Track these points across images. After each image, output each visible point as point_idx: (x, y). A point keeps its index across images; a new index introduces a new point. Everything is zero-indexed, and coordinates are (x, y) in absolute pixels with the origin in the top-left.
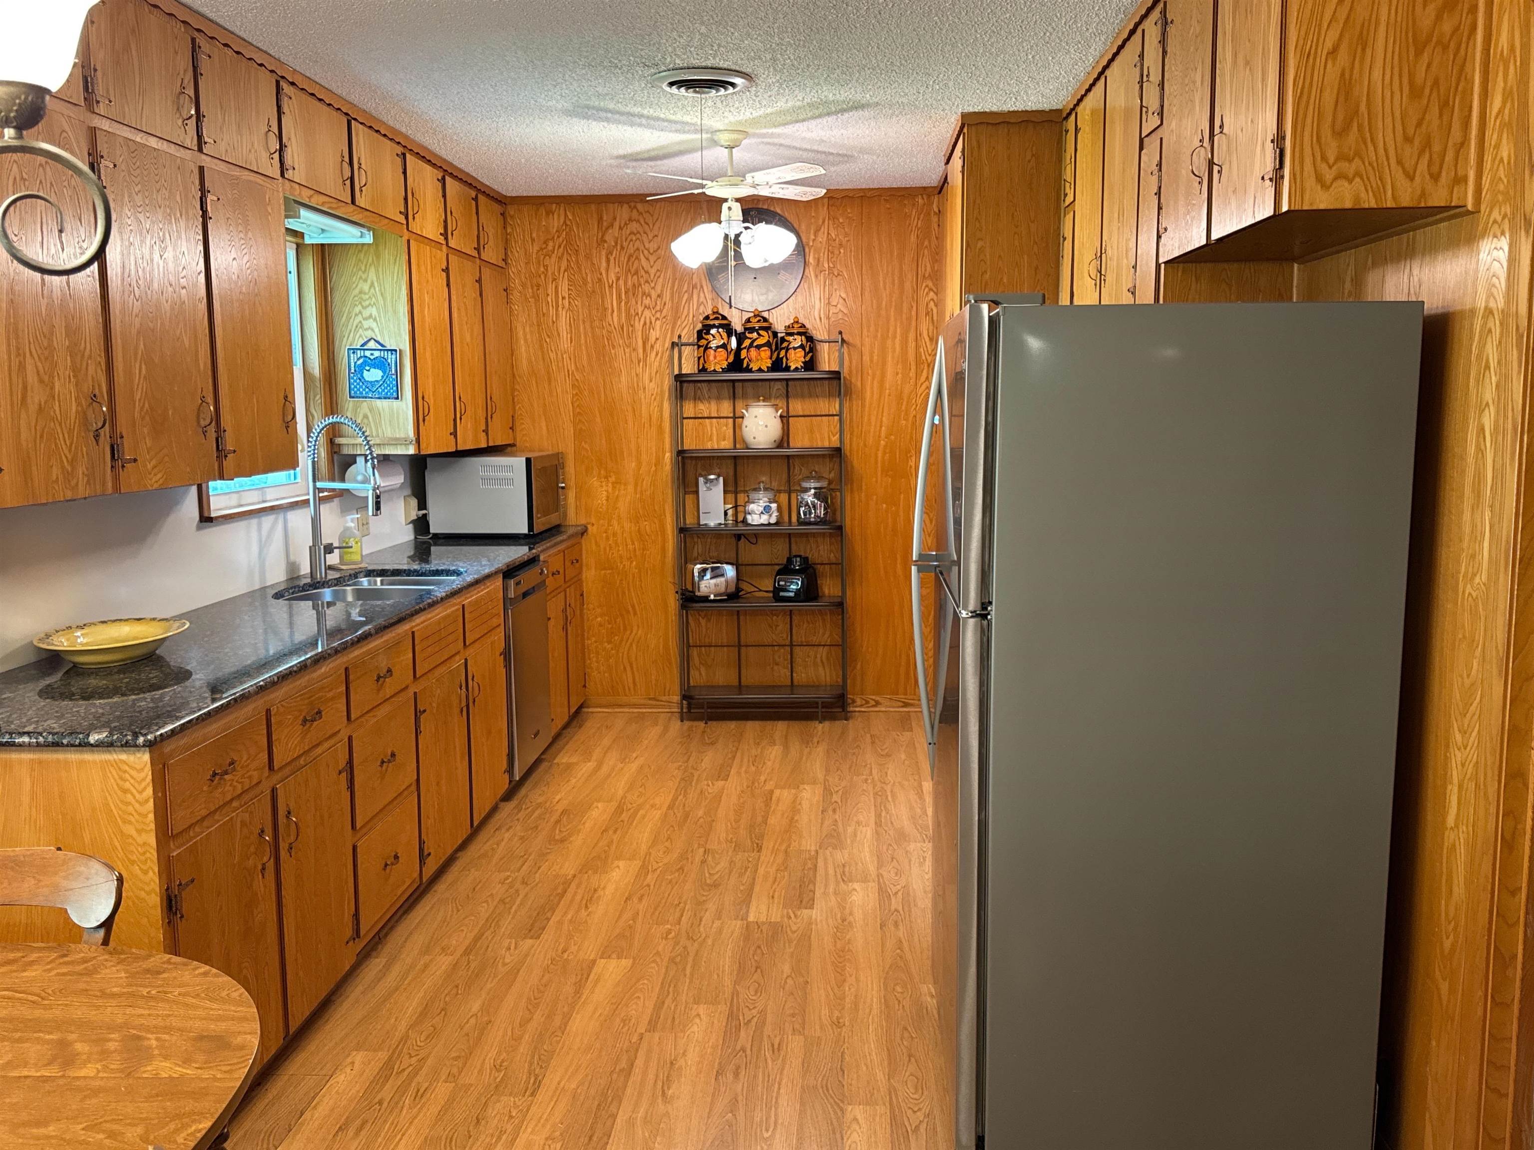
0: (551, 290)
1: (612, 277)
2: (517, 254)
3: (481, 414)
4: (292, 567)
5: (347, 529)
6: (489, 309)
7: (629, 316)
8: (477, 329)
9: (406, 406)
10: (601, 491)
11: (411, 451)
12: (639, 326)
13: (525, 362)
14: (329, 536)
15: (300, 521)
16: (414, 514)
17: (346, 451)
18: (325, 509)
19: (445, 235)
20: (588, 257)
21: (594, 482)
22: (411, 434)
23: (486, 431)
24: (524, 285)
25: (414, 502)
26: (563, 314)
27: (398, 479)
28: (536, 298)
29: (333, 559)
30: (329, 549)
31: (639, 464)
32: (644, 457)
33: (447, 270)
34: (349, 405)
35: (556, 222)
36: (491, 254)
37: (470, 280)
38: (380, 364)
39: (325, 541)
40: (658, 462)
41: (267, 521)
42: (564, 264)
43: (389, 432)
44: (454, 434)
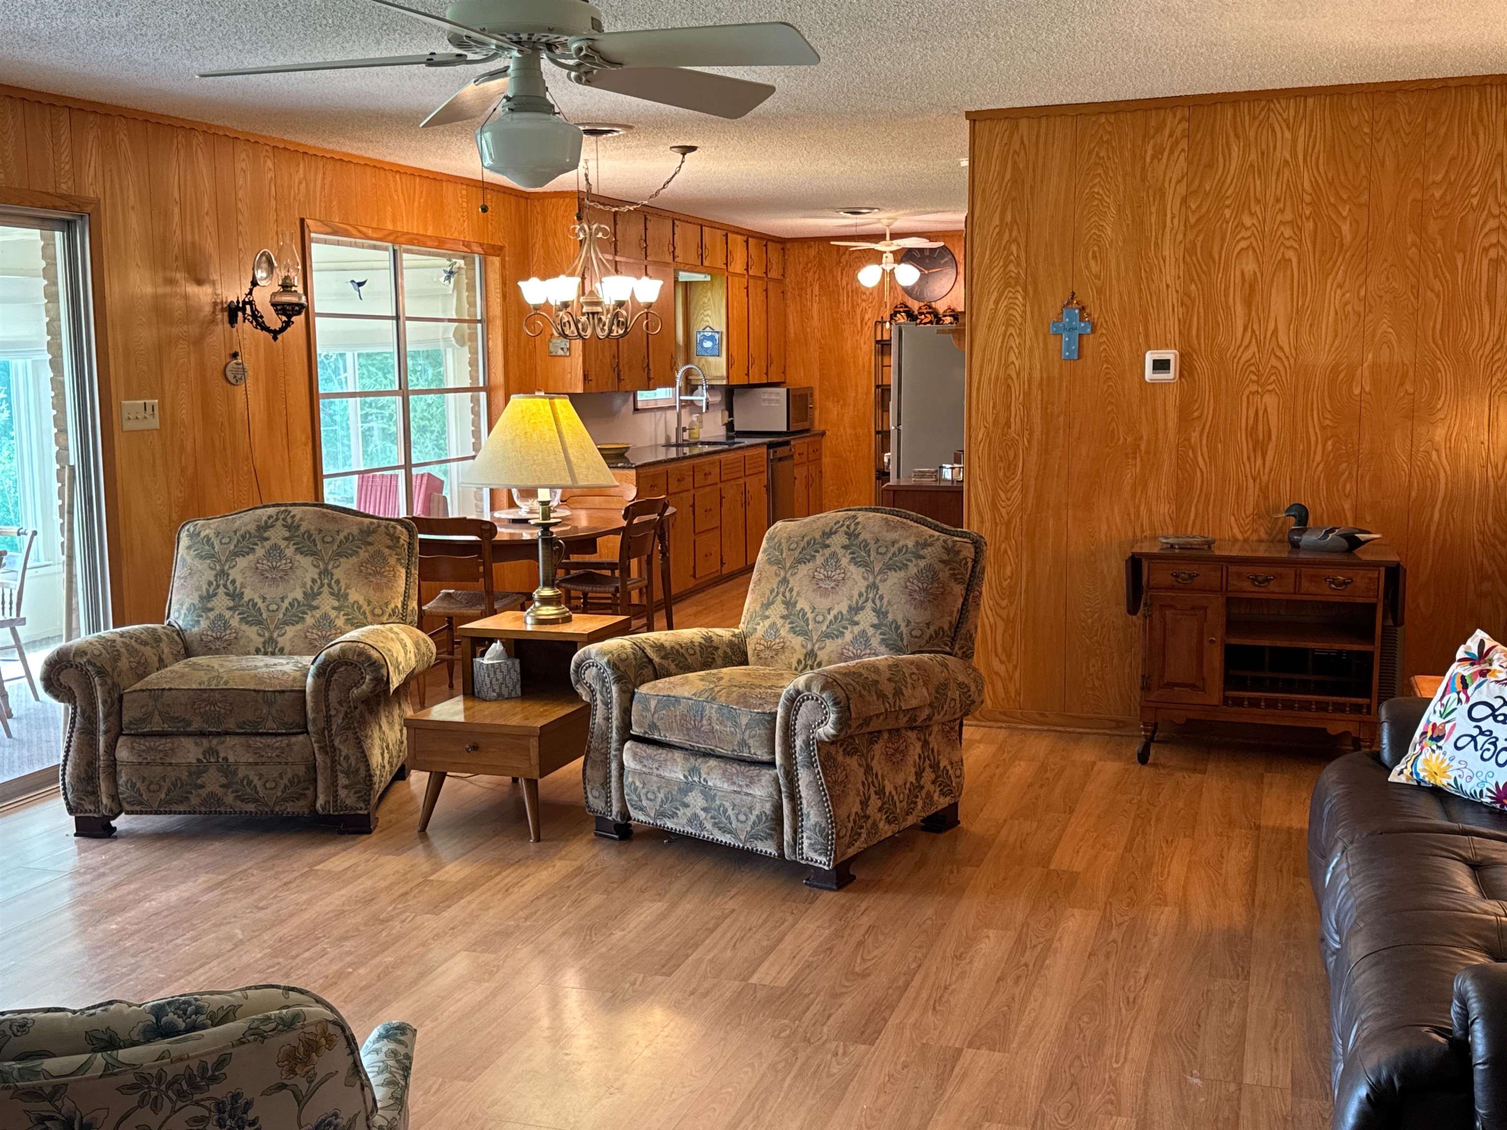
0: (809, 292)
1: (844, 283)
2: (790, 271)
3: (764, 364)
4: (668, 438)
5: (692, 421)
6: (772, 304)
7: (853, 307)
8: (764, 317)
9: (723, 359)
10: (834, 410)
11: (724, 382)
12: (859, 311)
13: (792, 335)
14: (685, 423)
15: (672, 416)
16: (727, 420)
17: (693, 383)
18: (683, 411)
19: (747, 270)
20: (831, 271)
21: (830, 405)
22: (725, 374)
23: (767, 374)
24: (793, 289)
25: (726, 413)
26: (815, 305)
27: (717, 398)
28: (800, 296)
29: (686, 436)
30: (684, 430)
31: (857, 393)
32: (860, 390)
33: (747, 288)
34: (696, 359)
35: (813, 252)
36: (774, 274)
37: (760, 291)
38: (711, 338)
39: (683, 425)
40: (868, 393)
41: (659, 413)
42: (817, 276)
43: (714, 373)
44: (748, 375)
